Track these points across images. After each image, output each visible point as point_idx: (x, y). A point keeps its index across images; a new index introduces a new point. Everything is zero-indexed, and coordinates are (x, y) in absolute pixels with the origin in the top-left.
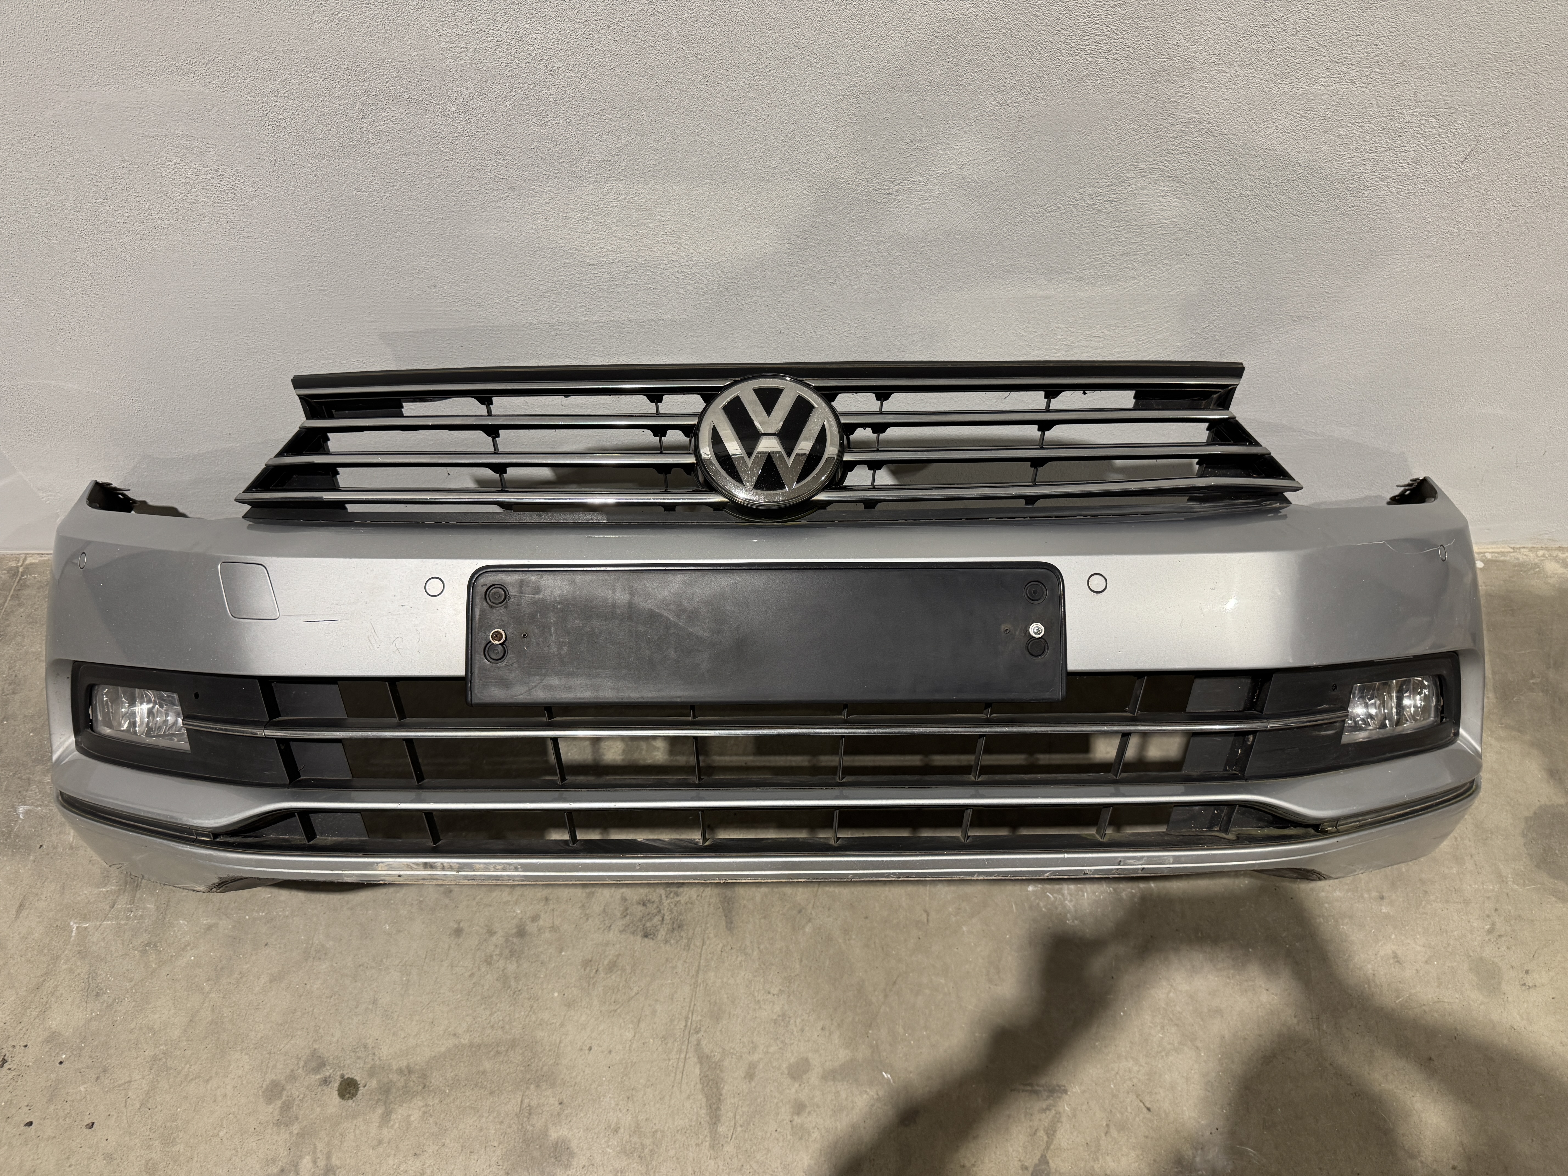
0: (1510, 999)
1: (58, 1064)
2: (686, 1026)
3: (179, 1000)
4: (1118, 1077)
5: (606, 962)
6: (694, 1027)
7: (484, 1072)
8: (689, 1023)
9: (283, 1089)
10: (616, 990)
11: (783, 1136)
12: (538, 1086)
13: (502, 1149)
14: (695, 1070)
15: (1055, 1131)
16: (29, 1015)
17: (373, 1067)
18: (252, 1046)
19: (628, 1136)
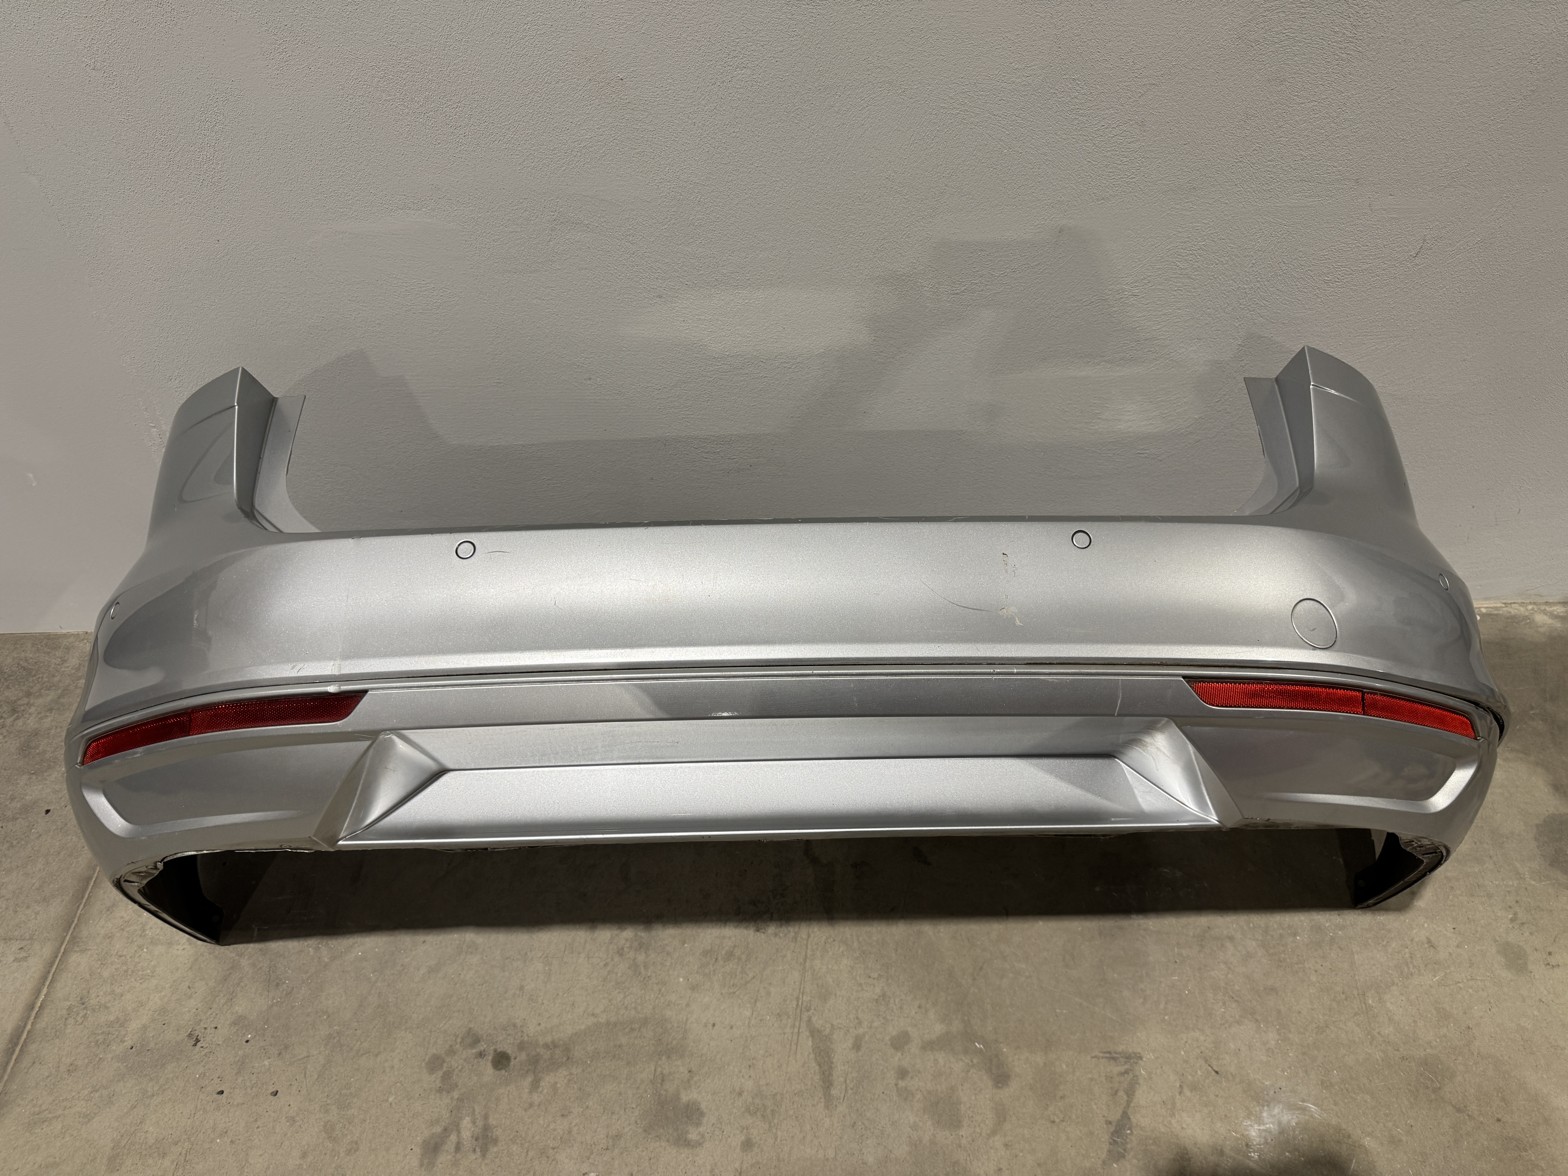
0: (1537, 977)
1: (244, 1043)
2: (797, 1005)
3: (350, 989)
4: (1187, 1045)
5: (724, 952)
6: (805, 1004)
7: (620, 1046)
8: (800, 1003)
9: (444, 1061)
10: (733, 977)
11: (889, 1097)
12: (669, 1057)
13: (639, 1110)
14: (807, 1043)
15: (1134, 1092)
16: (217, 1001)
17: (522, 1042)
18: (414, 1026)
19: (751, 1099)
